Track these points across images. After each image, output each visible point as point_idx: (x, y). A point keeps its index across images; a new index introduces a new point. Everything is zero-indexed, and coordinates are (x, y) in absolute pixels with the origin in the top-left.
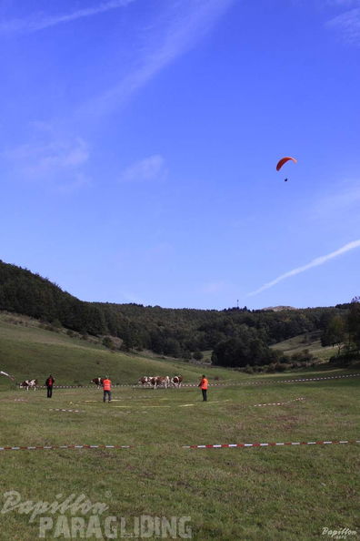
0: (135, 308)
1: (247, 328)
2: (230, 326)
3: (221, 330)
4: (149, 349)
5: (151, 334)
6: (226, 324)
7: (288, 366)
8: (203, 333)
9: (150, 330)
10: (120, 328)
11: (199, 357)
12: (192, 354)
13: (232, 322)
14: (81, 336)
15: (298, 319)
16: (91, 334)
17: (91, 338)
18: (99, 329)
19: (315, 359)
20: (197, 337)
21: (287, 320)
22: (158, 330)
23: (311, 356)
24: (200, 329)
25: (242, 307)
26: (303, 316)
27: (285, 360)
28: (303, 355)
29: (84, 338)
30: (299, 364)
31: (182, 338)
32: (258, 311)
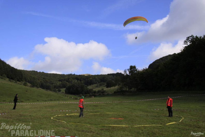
0: (34, 72)
1: (76, 81)
2: (70, 80)
3: (67, 81)
4: (40, 87)
5: (41, 82)
6: (68, 79)
7: (97, 94)
8: (60, 82)
9: (40, 80)
10: (29, 79)
11: (60, 91)
12: (57, 89)
13: (71, 78)
14: (14, 81)
15: (95, 78)
16: (18, 81)
17: (18, 82)
18: (21, 79)
19: (107, 92)
20: (59, 83)
21: (91, 78)
22: (43, 80)
23: (105, 91)
24: (59, 81)
25: (73, 74)
26: (97, 77)
27: (95, 92)
28: (102, 91)
29: (16, 82)
30: (102, 94)
31: (53, 84)
32: (79, 75)
